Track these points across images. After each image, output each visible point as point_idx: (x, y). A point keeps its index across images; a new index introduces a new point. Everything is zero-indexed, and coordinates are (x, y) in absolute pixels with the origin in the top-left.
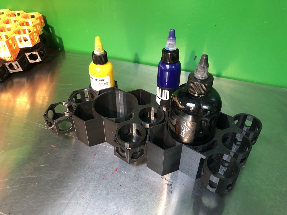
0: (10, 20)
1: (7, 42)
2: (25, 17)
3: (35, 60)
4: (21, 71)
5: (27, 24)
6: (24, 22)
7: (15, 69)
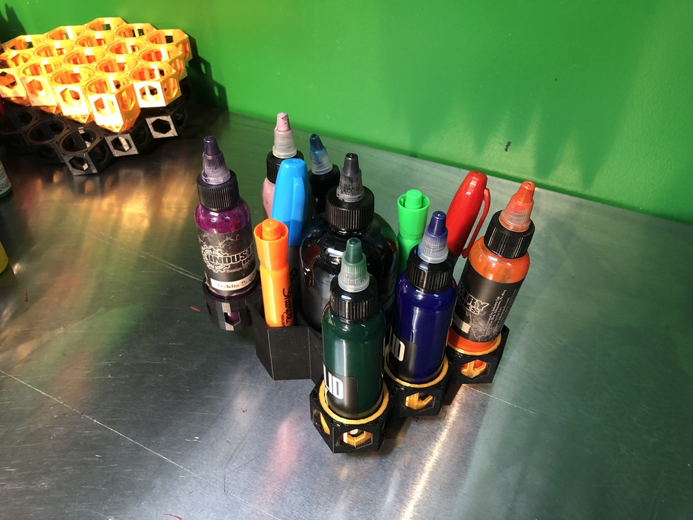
0: (124, 44)
1: (119, 97)
2: (154, 40)
3: (164, 133)
4: (135, 155)
5: (158, 56)
6: (152, 51)
7: (124, 150)
